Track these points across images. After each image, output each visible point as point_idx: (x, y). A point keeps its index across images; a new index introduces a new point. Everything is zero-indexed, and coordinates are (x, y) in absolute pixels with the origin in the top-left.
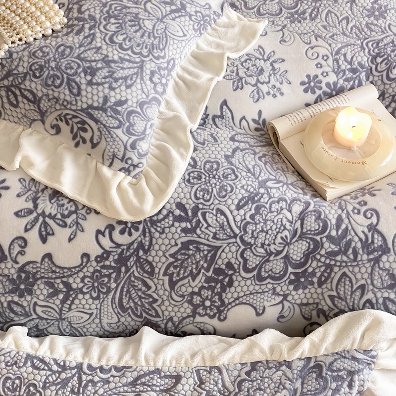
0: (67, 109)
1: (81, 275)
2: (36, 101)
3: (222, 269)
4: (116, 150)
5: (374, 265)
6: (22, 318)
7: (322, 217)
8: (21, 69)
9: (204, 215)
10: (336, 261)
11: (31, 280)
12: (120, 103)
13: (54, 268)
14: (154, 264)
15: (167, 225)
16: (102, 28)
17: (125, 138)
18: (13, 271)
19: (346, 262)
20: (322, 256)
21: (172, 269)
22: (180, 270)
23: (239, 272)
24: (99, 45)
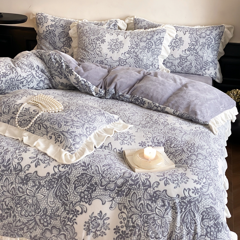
0: (55, 131)
1: (45, 180)
2: (46, 128)
3: (93, 184)
4: (68, 145)
5: (145, 191)
6: (21, 194)
7: (131, 174)
8: (44, 119)
9: (91, 166)
10: (132, 187)
11: (28, 180)
12: (73, 132)
13: (37, 176)
14: (71, 179)
15: (78, 167)
16: (74, 112)
17: (72, 142)
18: (23, 176)
19: (136, 188)
20: (128, 185)
21: (76, 182)
22: (79, 183)
23: (99, 186)
24: (72, 116)
